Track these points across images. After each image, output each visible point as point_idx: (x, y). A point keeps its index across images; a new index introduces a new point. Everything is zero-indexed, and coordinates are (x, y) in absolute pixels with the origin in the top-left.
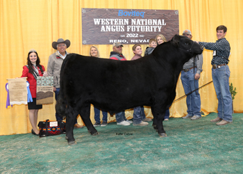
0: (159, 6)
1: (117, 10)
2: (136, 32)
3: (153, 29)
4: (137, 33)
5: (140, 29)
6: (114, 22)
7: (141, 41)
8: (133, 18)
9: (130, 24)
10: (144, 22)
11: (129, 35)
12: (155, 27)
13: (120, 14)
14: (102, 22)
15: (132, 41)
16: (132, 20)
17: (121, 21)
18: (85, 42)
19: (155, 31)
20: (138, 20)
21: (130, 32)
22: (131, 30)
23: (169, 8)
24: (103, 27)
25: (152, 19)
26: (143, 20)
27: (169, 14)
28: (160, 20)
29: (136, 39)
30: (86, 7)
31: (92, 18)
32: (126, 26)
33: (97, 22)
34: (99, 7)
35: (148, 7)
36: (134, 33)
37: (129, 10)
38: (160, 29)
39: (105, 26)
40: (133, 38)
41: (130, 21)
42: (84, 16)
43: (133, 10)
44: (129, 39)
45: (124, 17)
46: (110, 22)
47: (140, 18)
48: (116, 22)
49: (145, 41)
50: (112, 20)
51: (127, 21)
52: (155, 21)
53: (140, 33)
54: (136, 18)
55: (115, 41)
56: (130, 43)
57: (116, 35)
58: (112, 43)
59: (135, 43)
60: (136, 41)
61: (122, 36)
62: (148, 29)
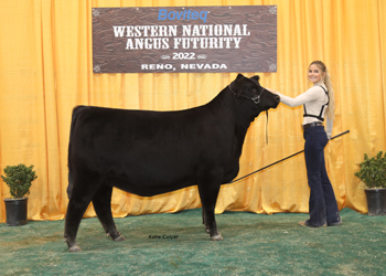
1: (156, 10)
2: (190, 50)
4: (193, 51)
5: (199, 43)
6: (149, 32)
7: (200, 67)
8: (186, 23)
9: (180, 34)
11: (177, 56)
14: (129, 31)
15: (183, 66)
16: (185, 27)
17: (163, 30)
18: (98, 68)
20: (196, 27)
21: (180, 50)
22: (180, 45)
23: (258, 3)
24: (130, 40)
29: (190, 62)
31: (110, 26)
32: (171, 39)
33: (118, 31)
34: (125, 5)
36: (187, 51)
37: (179, 9)
38: (237, 43)
39: (133, 39)
40: (185, 62)
41: (180, 29)
42: (96, 21)
43: (187, 8)
44: (177, 63)
45: (167, 23)
46: (142, 31)
47: (200, 22)
48: (153, 31)
49: (207, 66)
50: (146, 28)
51: (173, 30)
52: (228, 29)
53: (199, 51)
54: (192, 23)
55: (151, 67)
56: (179, 70)
57: (153, 56)
58: (146, 71)
59: (189, 71)
60: (192, 66)
61: (164, 58)
62: (214, 44)
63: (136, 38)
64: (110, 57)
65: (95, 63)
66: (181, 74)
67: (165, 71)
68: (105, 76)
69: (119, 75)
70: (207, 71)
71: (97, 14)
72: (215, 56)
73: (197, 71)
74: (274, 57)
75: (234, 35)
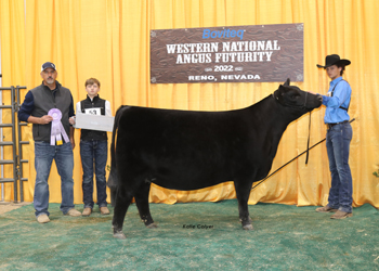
1: (201, 30)
2: (229, 63)
3: (258, 57)
4: (231, 64)
5: (236, 57)
6: (195, 49)
7: (237, 78)
8: (226, 41)
9: (220, 50)
10: (243, 47)
11: (218, 68)
12: (261, 54)
13: (204, 35)
14: (179, 49)
15: (223, 77)
16: (224, 44)
17: (206, 47)
18: (154, 79)
19: (261, 60)
20: (234, 43)
21: (221, 63)
24: (180, 56)
25: (257, 40)
26: (240, 44)
27: (286, 30)
28: (269, 42)
29: (229, 73)
31: (164, 45)
32: (213, 54)
33: (171, 49)
34: (177, 27)
36: (226, 64)
37: (220, 29)
38: (269, 56)
39: (182, 54)
40: (224, 73)
41: (220, 46)
42: (153, 41)
43: (227, 28)
44: (218, 75)
45: (210, 40)
46: (189, 48)
47: (237, 40)
48: (198, 48)
49: (244, 77)
50: (192, 46)
51: (215, 46)
52: (261, 44)
53: (236, 64)
54: (231, 40)
55: (197, 78)
56: (220, 81)
57: (198, 69)
58: (192, 82)
59: (228, 81)
60: (230, 77)
61: (207, 70)
62: (249, 58)
63: (184, 54)
64: (164, 70)
65: (152, 75)
66: (221, 84)
67: (208, 81)
68: (160, 85)
69: (171, 85)
70: (243, 81)
71: (154, 35)
72: (250, 68)
73: (234, 81)
74: (302, 67)
75: (265, 49)
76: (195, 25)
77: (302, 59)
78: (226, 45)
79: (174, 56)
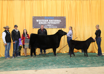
0: (59, 15)
1: (44, 17)
2: (51, 24)
8: (50, 19)
9: (49, 21)
11: (48, 25)
12: (57, 23)
13: (45, 18)
15: (49, 27)
17: (46, 20)
18: (33, 27)
21: (49, 24)
22: (49, 23)
23: (62, 16)
25: (56, 20)
26: (53, 20)
27: (62, 18)
28: (59, 20)
29: (51, 26)
30: (34, 16)
31: (36, 20)
32: (47, 22)
33: (37, 21)
34: (39, 16)
35: (55, 16)
37: (48, 17)
38: (59, 23)
40: (49, 26)
41: (49, 20)
42: (33, 19)
43: (50, 17)
44: (48, 27)
45: (46, 19)
47: (52, 19)
48: (44, 21)
49: (54, 27)
50: (42, 20)
51: (47, 21)
52: (57, 20)
53: (52, 24)
54: (51, 19)
56: (49, 28)
59: (50, 28)
60: (51, 27)
61: (46, 25)
62: (55, 23)
63: (40, 22)
64: (35, 25)
65: (33, 26)
67: (46, 28)
68: (35, 29)
70: (54, 28)
71: (33, 17)
72: (55, 25)
73: (52, 28)
74: (65, 25)
75: (58, 22)
76: (43, 16)
77: (66, 24)
78: (50, 20)
79: (38, 22)
